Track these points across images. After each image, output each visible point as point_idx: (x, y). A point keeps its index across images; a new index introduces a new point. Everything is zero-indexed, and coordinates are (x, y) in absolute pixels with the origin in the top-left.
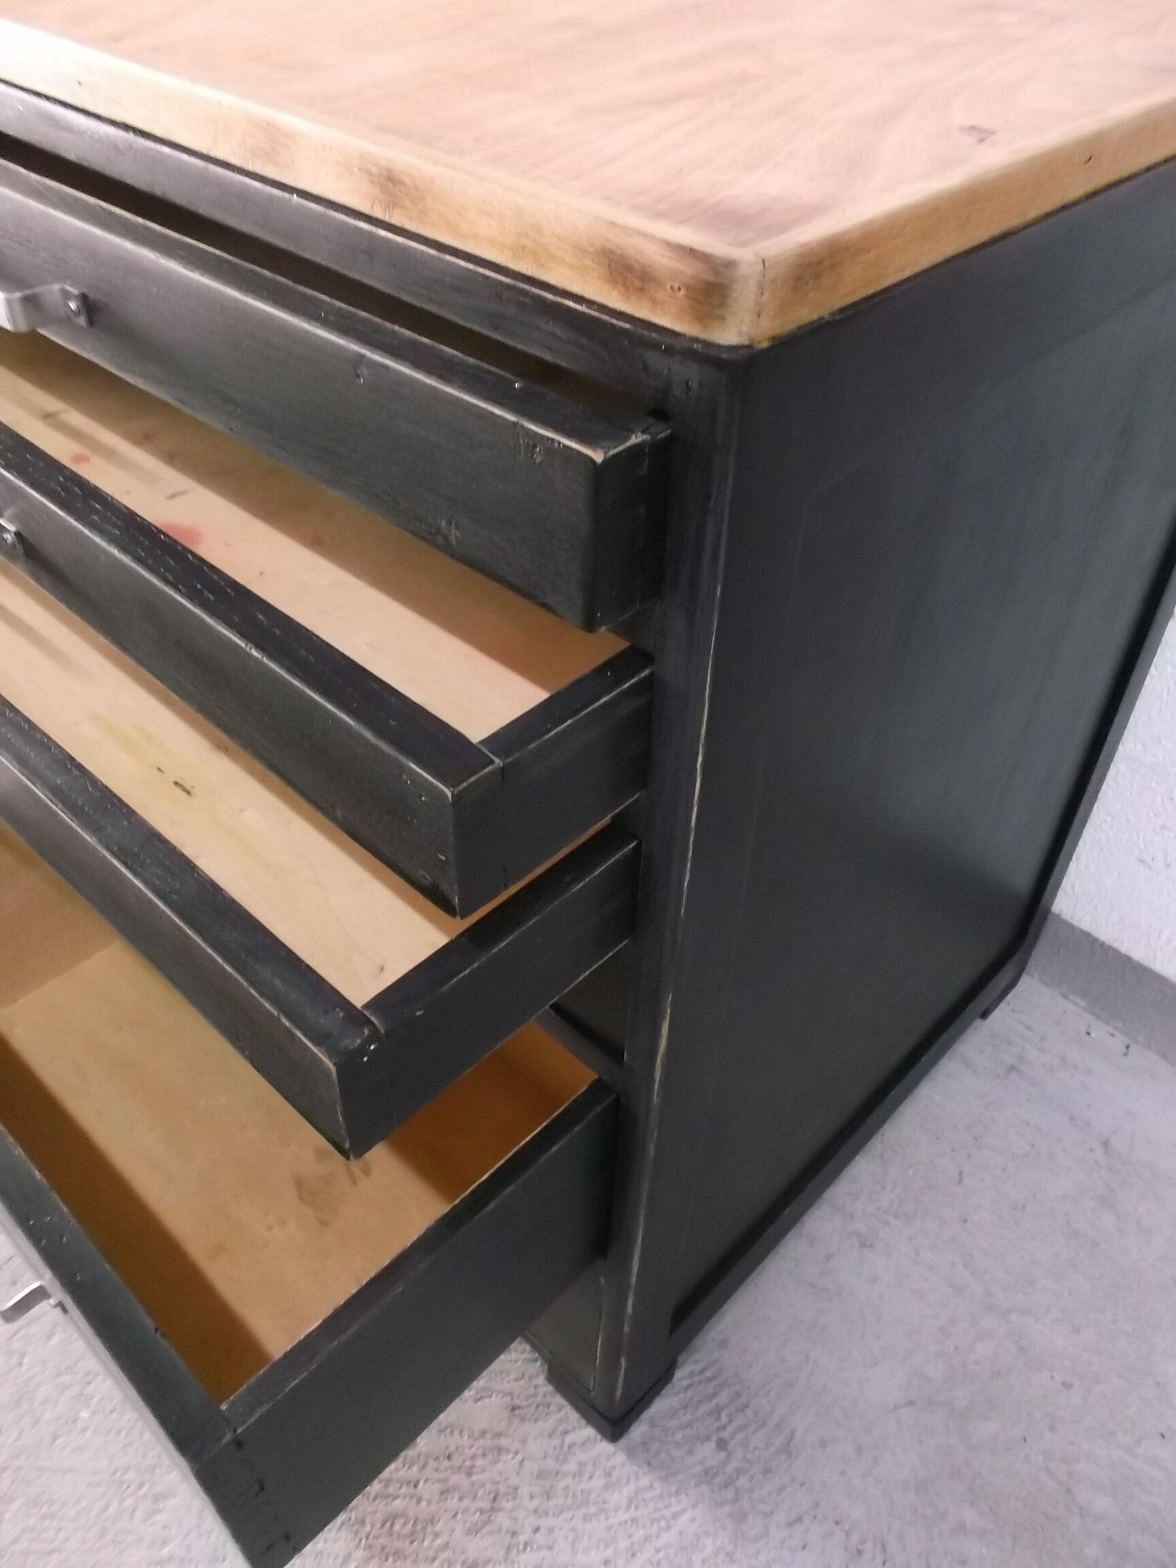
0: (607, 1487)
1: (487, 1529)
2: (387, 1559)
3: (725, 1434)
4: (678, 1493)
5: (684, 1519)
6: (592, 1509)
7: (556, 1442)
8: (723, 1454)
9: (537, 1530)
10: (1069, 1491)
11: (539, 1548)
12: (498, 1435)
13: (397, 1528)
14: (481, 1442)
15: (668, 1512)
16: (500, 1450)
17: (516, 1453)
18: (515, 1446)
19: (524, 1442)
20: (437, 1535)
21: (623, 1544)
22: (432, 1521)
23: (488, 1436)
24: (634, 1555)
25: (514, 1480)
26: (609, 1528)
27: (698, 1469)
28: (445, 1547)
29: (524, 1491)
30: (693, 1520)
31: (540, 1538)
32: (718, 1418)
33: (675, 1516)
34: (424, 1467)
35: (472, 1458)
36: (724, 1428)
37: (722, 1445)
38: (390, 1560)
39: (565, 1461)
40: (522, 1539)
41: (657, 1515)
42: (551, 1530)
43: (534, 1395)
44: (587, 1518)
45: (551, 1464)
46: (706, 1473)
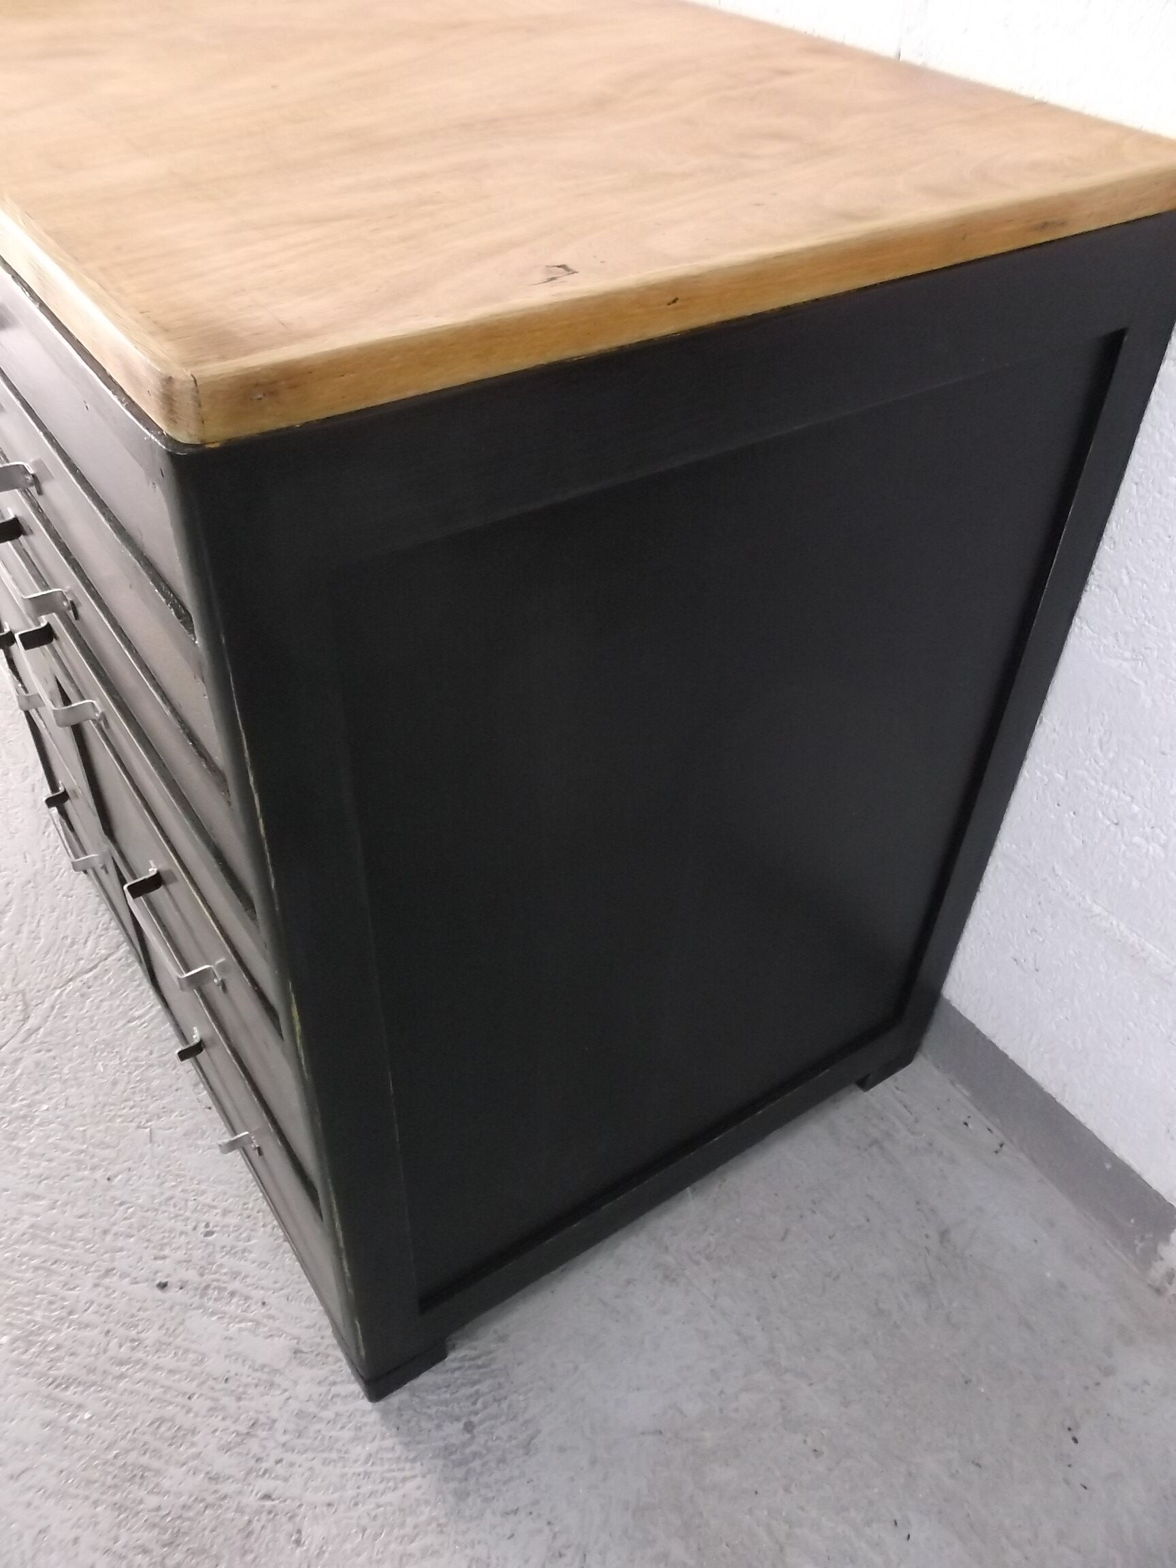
0: (354, 1439)
1: (237, 1450)
2: (145, 1453)
3: (475, 1419)
4: (414, 1460)
5: (410, 1485)
6: (334, 1455)
7: (323, 1389)
8: (468, 1436)
9: (279, 1462)
10: (782, 1549)
11: (276, 1478)
12: (275, 1371)
13: (163, 1429)
14: (259, 1374)
15: (400, 1475)
16: (272, 1385)
17: (285, 1390)
18: (285, 1384)
19: (295, 1383)
20: (193, 1444)
21: (350, 1493)
22: (194, 1431)
23: (266, 1370)
24: (356, 1504)
25: (275, 1414)
26: (343, 1476)
27: (441, 1444)
28: (197, 1456)
29: (279, 1426)
30: (419, 1488)
31: (280, 1469)
32: (474, 1403)
33: (404, 1480)
34: (203, 1383)
35: (246, 1385)
36: (476, 1413)
37: (469, 1427)
38: (148, 1455)
39: (325, 1407)
40: (264, 1465)
41: (389, 1475)
42: (292, 1465)
43: (319, 1344)
44: (326, 1462)
45: (312, 1408)
46: (446, 1448)
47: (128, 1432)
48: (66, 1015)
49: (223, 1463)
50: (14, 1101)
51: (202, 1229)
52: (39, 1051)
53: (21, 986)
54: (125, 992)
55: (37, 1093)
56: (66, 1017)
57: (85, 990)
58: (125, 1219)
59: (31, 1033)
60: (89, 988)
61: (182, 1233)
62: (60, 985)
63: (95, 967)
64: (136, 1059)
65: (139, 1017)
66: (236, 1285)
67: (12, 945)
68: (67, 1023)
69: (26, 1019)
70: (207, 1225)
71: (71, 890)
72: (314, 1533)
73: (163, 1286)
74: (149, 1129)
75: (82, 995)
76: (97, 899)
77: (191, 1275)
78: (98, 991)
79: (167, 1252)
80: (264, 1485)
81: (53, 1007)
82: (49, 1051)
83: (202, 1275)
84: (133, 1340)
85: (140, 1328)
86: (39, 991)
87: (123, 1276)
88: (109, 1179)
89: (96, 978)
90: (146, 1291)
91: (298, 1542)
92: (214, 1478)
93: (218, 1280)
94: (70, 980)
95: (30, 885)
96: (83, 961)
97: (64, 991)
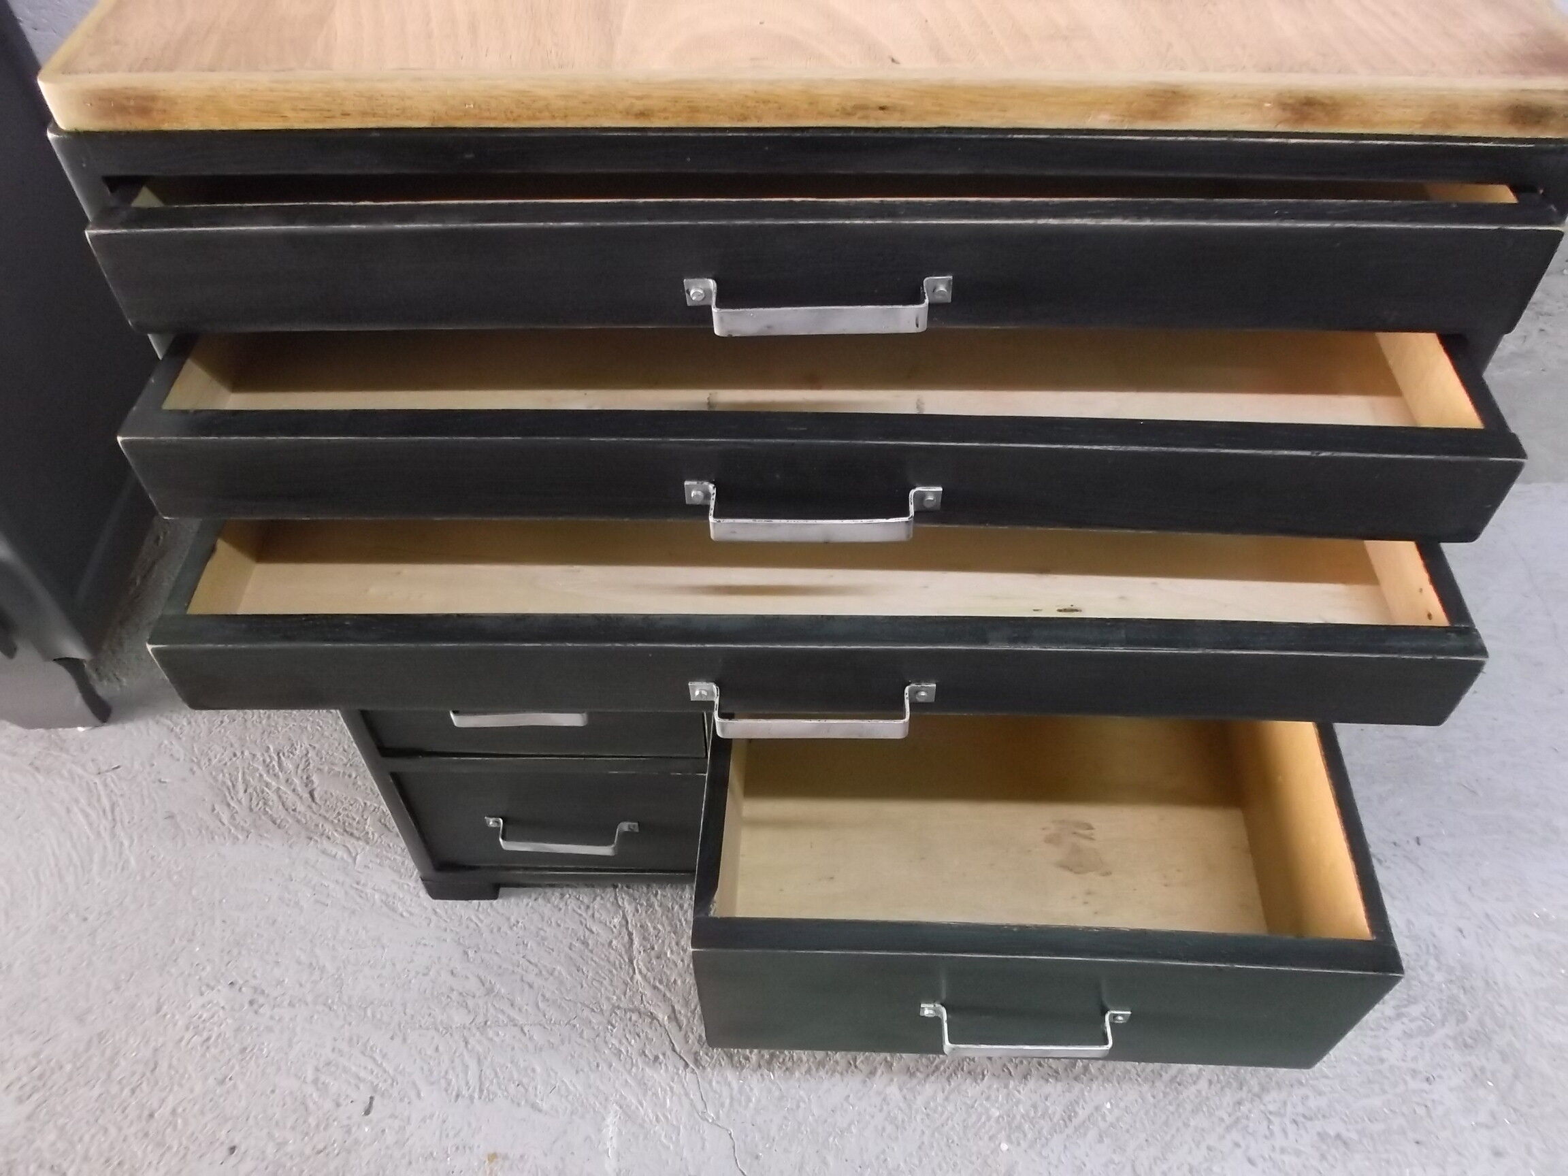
47: (1137, 1080)
48: (672, 980)
53: (606, 1006)
54: (680, 921)
56: (675, 981)
57: (653, 953)
59: (674, 1016)
60: (653, 948)
62: (631, 971)
63: (630, 934)
67: (543, 996)
68: (684, 982)
69: (653, 1017)
71: (508, 919)
75: (658, 957)
76: (540, 900)
78: (663, 942)
81: (655, 988)
86: (625, 994)
89: (644, 937)
94: (631, 962)
95: (471, 953)
96: (614, 942)
97: (640, 972)
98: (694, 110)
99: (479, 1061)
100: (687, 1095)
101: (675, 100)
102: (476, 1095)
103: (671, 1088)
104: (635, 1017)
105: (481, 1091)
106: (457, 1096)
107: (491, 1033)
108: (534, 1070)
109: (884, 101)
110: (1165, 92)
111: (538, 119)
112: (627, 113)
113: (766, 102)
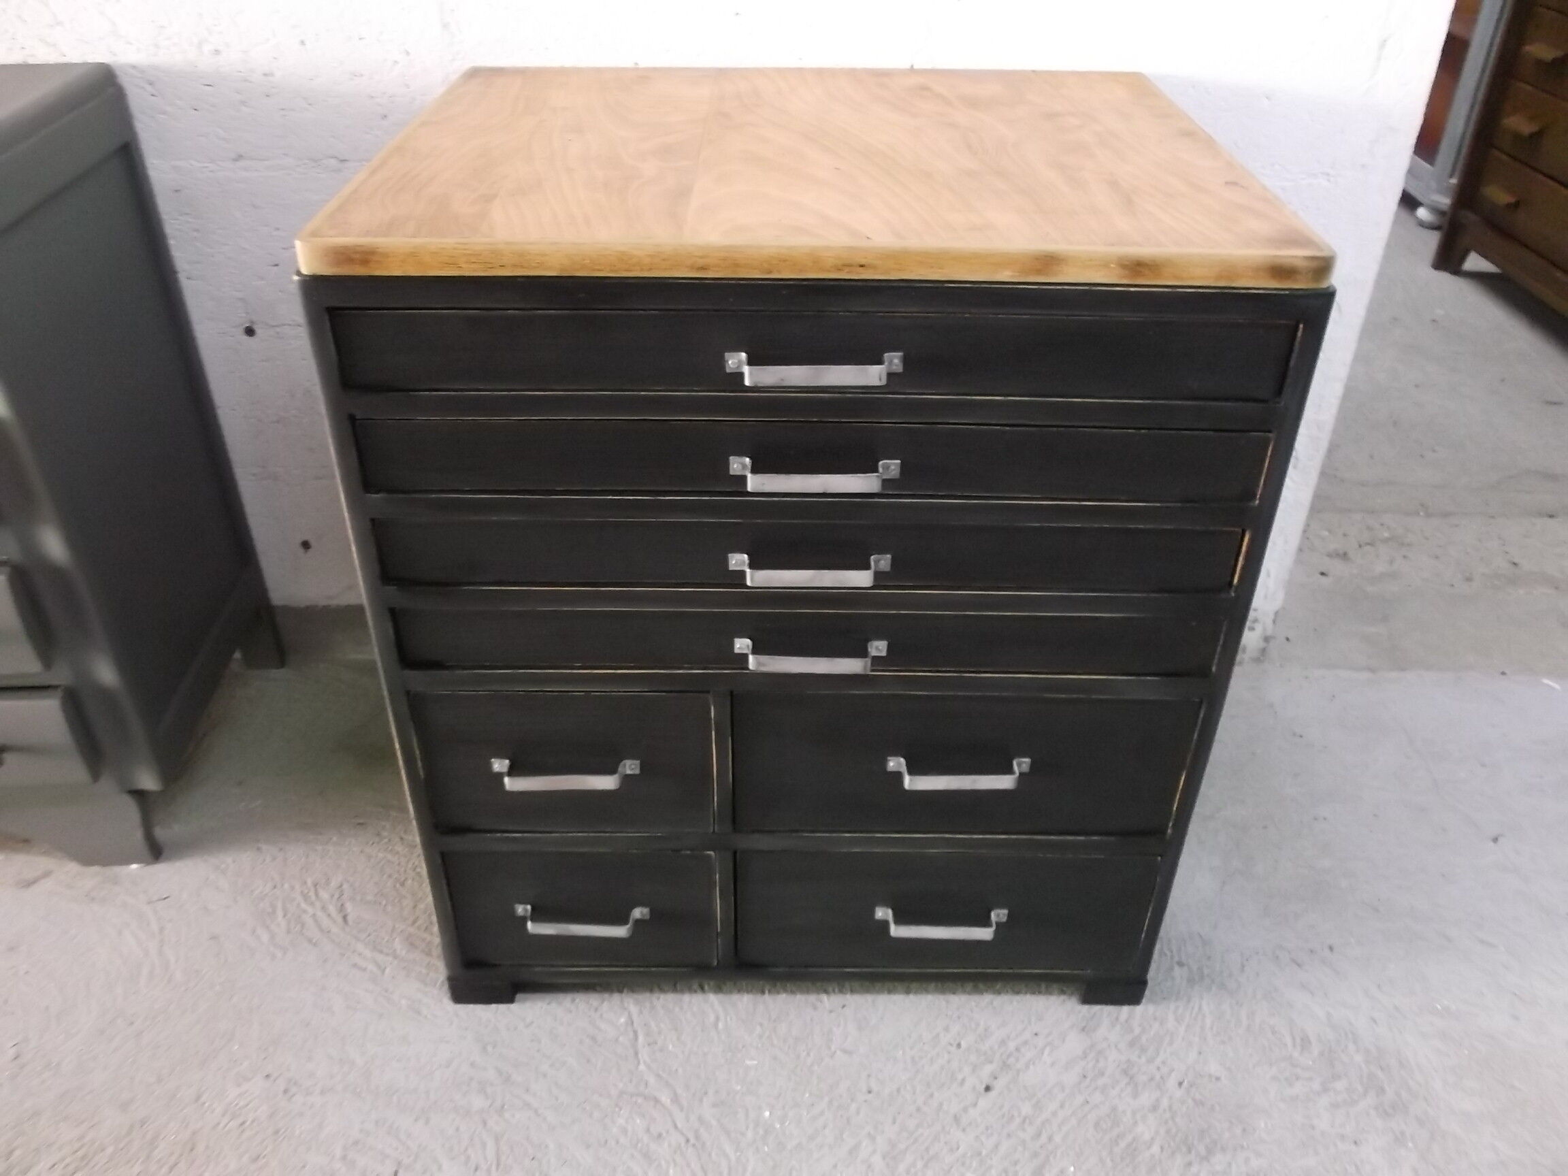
0: (1161, 1024)
1: (1139, 1089)
3: (1176, 959)
4: (1189, 999)
5: (1205, 1007)
6: (1168, 1038)
7: (1118, 1027)
8: (1185, 968)
9: (1158, 1068)
11: (1169, 1074)
12: (1092, 1046)
13: (1104, 1126)
14: (1089, 1057)
15: (1196, 1009)
16: (1100, 1052)
17: (1109, 1046)
18: (1105, 1045)
19: (1106, 1039)
20: (1124, 1112)
21: (1196, 1039)
22: (1114, 1109)
23: (1088, 1051)
24: (1205, 1039)
25: (1123, 1059)
26: (1183, 1039)
27: (1185, 982)
28: (1134, 1113)
29: (1133, 1059)
30: (1208, 1004)
31: (1165, 1070)
32: (1166, 955)
33: (1200, 1008)
34: (1080, 1091)
35: (1094, 1067)
36: (1172, 957)
37: (1180, 964)
38: (1119, 1141)
39: (1132, 1030)
40: (1158, 1077)
41: (1194, 1015)
42: (1164, 1063)
44: (1171, 1043)
45: (1129, 1037)
46: (1188, 981)
47: (1097, 1147)
48: (674, 1069)
49: (1146, 1099)
50: (743, 1134)
51: (953, 1049)
52: (701, 1101)
53: (614, 1092)
54: (681, 1021)
55: (747, 1115)
56: (676, 1070)
57: (656, 1047)
58: (914, 1093)
59: (676, 1099)
60: (656, 1043)
61: (949, 1062)
62: (636, 1063)
63: (635, 1032)
64: (760, 1037)
65: (717, 1019)
66: (1012, 1045)
67: (556, 1083)
68: (684, 1071)
69: (656, 1099)
70: (951, 1045)
71: (524, 1019)
72: (1214, 1068)
73: (988, 1089)
74: (838, 1052)
75: (661, 1051)
76: (553, 1004)
77: (988, 1069)
78: (665, 1038)
79: (960, 1077)
80: (1172, 1082)
81: (658, 1076)
82: (706, 1093)
83: (991, 1062)
84: (1024, 1121)
85: (1016, 1114)
86: (630, 1081)
87: (965, 1110)
88: (870, 1092)
89: (648, 1034)
90: (985, 1102)
91: (1218, 1079)
92: (1155, 1108)
93: (1002, 1054)
94: (636, 1054)
95: (490, 1049)
96: (621, 1039)
97: (645, 1062)
98: (737, 265)
99: (497, 1139)
100: (688, 1165)
101: (725, 259)
102: (494, 1168)
103: (674, 1161)
104: (640, 1100)
105: (498, 1165)
106: (476, 1169)
107: (507, 1115)
108: (547, 1146)
109: (863, 262)
110: (1046, 256)
111: (631, 271)
112: (692, 267)
113: (785, 261)
